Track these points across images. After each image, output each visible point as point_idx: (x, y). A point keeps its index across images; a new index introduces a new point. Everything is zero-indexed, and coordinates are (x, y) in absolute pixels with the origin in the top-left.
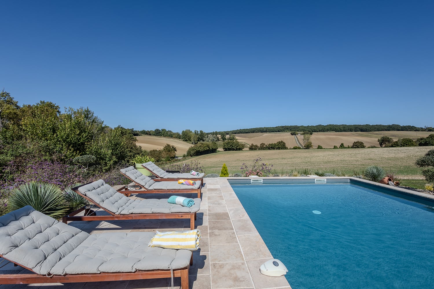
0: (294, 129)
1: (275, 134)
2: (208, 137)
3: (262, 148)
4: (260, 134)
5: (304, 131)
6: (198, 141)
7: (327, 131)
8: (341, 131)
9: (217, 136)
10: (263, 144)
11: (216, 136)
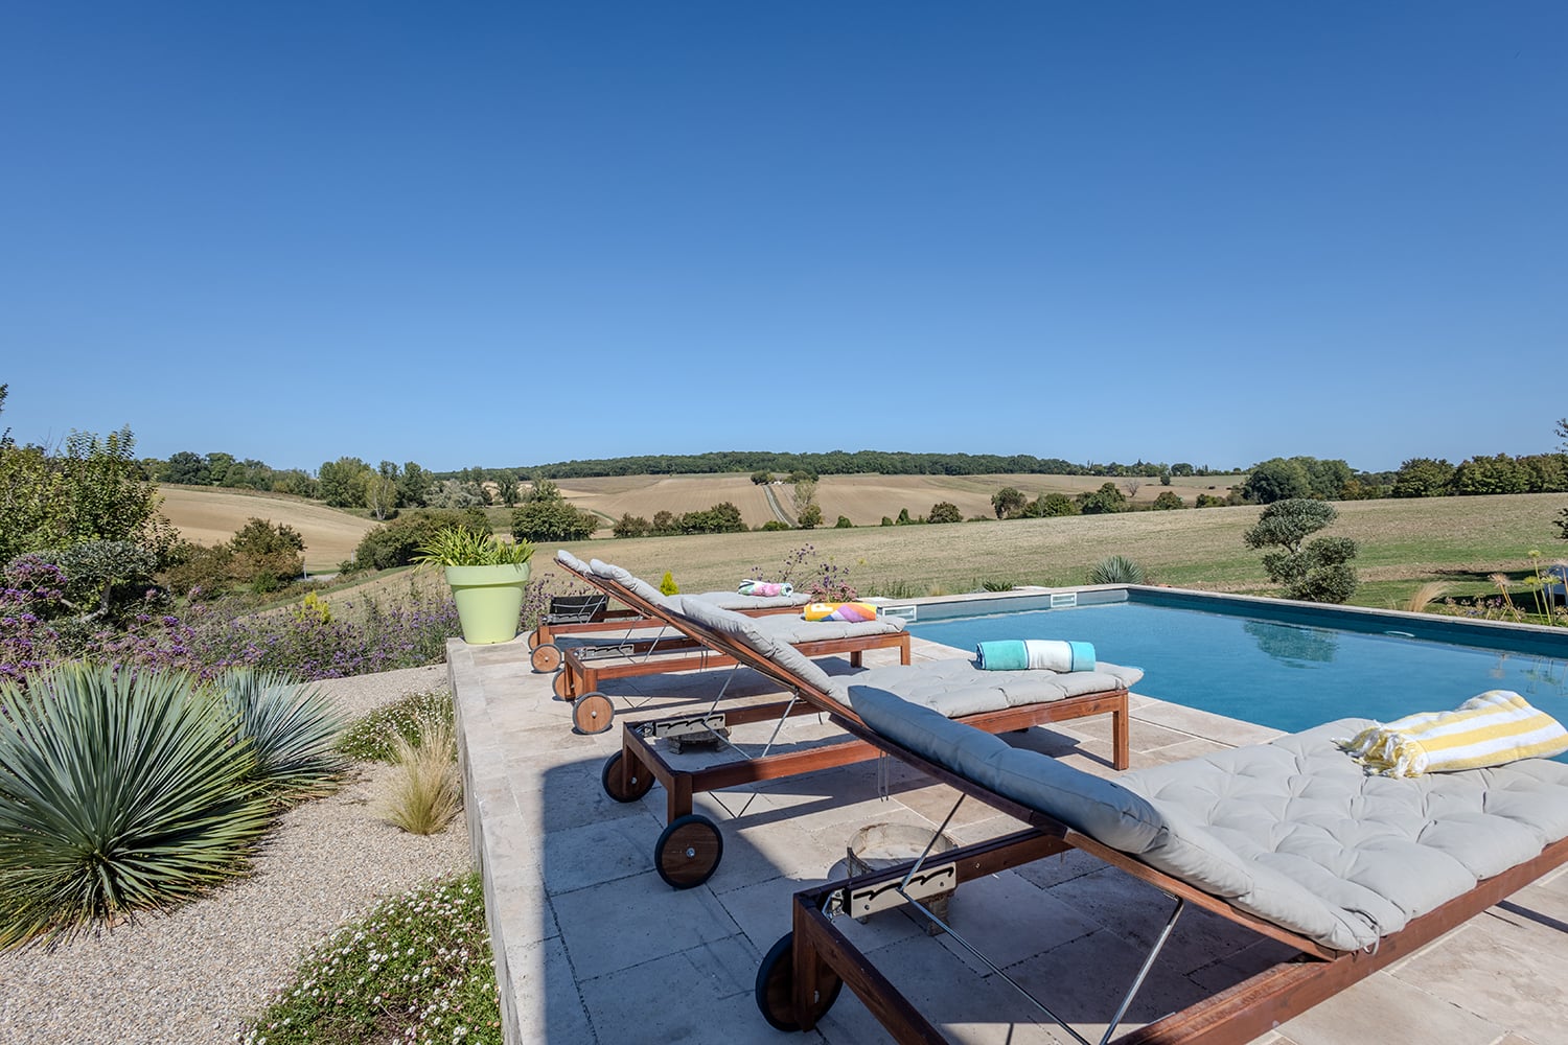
0: (761, 464)
1: (700, 481)
2: (441, 491)
3: (660, 530)
4: (647, 478)
5: (791, 472)
6: (400, 505)
7: (858, 472)
8: (895, 473)
9: (484, 485)
10: (662, 516)
11: (479, 485)
